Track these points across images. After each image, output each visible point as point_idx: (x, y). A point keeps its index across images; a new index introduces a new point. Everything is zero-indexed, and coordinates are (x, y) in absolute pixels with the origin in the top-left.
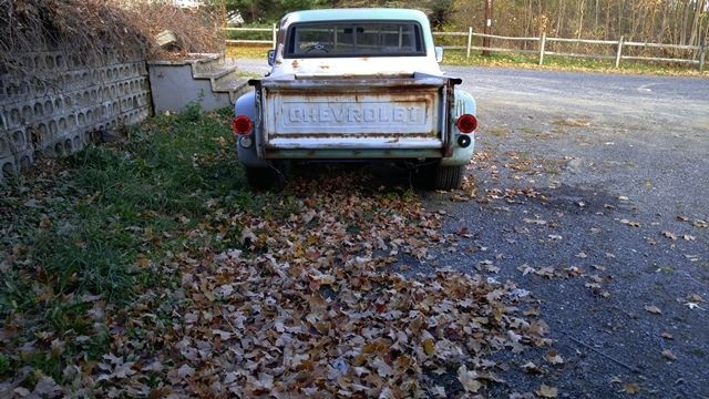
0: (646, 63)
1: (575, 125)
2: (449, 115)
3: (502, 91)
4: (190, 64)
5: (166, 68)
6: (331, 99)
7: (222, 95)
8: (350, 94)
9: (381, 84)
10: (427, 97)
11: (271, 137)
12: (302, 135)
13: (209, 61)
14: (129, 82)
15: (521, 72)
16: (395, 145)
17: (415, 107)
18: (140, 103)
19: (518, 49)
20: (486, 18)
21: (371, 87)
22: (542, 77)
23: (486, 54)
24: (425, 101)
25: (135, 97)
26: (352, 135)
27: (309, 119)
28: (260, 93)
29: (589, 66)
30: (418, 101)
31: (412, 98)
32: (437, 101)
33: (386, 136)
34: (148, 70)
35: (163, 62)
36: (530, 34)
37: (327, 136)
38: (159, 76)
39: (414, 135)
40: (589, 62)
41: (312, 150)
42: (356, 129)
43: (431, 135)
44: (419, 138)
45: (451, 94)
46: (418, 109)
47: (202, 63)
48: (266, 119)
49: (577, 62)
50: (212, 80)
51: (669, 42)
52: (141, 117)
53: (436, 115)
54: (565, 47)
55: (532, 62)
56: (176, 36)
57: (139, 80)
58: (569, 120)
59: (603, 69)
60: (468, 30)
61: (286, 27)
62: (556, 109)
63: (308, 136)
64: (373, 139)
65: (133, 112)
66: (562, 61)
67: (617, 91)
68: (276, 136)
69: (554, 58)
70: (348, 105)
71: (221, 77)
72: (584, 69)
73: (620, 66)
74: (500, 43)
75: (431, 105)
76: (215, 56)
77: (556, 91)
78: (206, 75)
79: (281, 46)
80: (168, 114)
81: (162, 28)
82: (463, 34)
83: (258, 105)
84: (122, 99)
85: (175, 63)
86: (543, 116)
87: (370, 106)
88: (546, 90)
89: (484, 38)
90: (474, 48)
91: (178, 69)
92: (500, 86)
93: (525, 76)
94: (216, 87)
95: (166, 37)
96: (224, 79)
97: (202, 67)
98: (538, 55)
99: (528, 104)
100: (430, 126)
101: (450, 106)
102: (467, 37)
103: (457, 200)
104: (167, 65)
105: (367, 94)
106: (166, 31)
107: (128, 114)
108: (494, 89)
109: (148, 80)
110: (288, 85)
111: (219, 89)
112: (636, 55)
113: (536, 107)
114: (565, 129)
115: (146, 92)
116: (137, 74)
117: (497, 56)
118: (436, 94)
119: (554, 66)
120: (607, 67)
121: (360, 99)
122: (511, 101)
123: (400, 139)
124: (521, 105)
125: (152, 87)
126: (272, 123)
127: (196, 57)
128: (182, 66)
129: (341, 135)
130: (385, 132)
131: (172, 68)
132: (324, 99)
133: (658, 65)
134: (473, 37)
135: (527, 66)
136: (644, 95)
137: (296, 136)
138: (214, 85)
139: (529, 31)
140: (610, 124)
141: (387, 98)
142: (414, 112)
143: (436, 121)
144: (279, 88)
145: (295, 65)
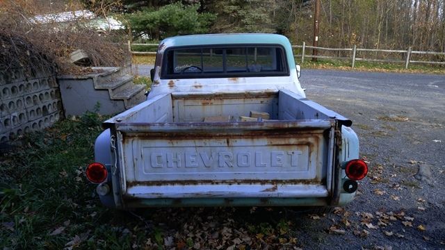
0: (425, 65)
1: (398, 120)
2: (337, 161)
3: (331, 89)
4: (92, 78)
5: (72, 82)
6: (198, 143)
7: (118, 103)
8: (221, 137)
9: (257, 127)
10: (311, 140)
11: (129, 185)
12: (165, 183)
13: (109, 74)
14: (38, 95)
15: (341, 73)
16: (273, 194)
17: (297, 151)
18: (50, 111)
19: (335, 56)
20: (315, 36)
21: (245, 130)
22: (358, 77)
23: (314, 60)
24: (308, 144)
25: (44, 107)
26: (224, 182)
27: (173, 165)
28: (115, 138)
29: (387, 68)
30: (300, 145)
31: (293, 141)
32: (321, 144)
33: (263, 182)
34: (58, 83)
35: (71, 77)
36: (343, 46)
37: (195, 182)
38: (68, 88)
39: (295, 182)
40: (386, 65)
41: (177, 200)
42: (227, 174)
43: (315, 181)
44: (301, 185)
45: (338, 137)
46: (300, 154)
47: (102, 76)
48: (123, 166)
49: (378, 65)
50: (110, 91)
51: (440, 51)
52: (52, 121)
53: (321, 159)
54: (368, 55)
55: (346, 65)
56: (88, 53)
57: (49, 92)
58: (391, 116)
59: (397, 70)
60: (302, 44)
61: (162, 51)
62: (376, 105)
63: (173, 183)
64: (248, 186)
65: (43, 119)
66: (367, 64)
67: (414, 87)
68: (136, 183)
69: (361, 62)
70: (218, 149)
71: (119, 87)
72: (384, 70)
73: (409, 68)
74: (323, 52)
75: (315, 149)
76: (115, 69)
77: (369, 88)
78: (105, 86)
79: (159, 68)
80: (74, 118)
81: (76, 47)
82: (299, 46)
83: (114, 151)
84: (29, 110)
85: (80, 77)
86: (370, 112)
87: (244, 151)
88: (363, 87)
89: (314, 50)
90: (306, 56)
91: (82, 82)
92: (329, 84)
93: (343, 76)
94: (113, 96)
95: (78, 55)
96: (122, 88)
97: (103, 79)
98: (351, 61)
99: (354, 100)
100: (313, 172)
101: (338, 150)
102: (302, 49)
103: (334, 233)
104: (73, 79)
105: (240, 136)
106: (79, 50)
107: (37, 122)
108: (324, 87)
109: (58, 90)
110: (147, 128)
111: (116, 97)
112: (418, 60)
113: (360, 103)
114: (390, 124)
115: (56, 100)
116: (47, 87)
117: (322, 62)
118: (321, 137)
119: (362, 68)
120: (399, 68)
121: (232, 142)
122: (340, 97)
123: (279, 186)
124: (349, 101)
125: (62, 96)
126: (130, 169)
127: (99, 71)
128: (85, 79)
129: (211, 182)
130: (262, 178)
131: (76, 82)
132: (190, 143)
133: (434, 66)
134: (306, 48)
135: (344, 68)
136: (435, 90)
137: (159, 183)
138: (111, 95)
139: (342, 43)
140: (425, 119)
141: (264, 141)
142: (295, 156)
143: (321, 166)
144: (137, 132)
145: (171, 85)
